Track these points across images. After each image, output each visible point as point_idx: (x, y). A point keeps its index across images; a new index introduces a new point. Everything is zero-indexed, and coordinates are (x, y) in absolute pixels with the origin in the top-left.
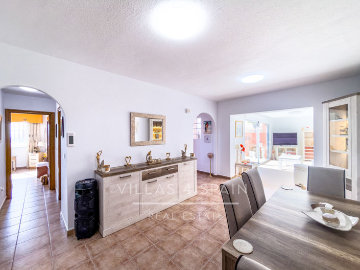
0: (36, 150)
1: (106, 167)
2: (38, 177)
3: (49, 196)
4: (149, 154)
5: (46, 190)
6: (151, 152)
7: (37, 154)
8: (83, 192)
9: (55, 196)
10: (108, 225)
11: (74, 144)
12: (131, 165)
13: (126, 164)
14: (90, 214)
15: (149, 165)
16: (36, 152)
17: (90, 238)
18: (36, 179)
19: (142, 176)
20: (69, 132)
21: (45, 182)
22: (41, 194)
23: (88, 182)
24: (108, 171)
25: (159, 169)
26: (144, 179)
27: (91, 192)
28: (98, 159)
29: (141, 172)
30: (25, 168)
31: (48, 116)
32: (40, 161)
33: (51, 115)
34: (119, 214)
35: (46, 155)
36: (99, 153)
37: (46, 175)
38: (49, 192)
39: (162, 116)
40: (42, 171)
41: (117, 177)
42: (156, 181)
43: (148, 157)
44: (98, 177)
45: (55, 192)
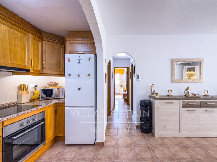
0: (122, 86)
1: (157, 94)
2: (123, 98)
3: (127, 107)
4: (187, 89)
5: (126, 104)
6: (188, 88)
7: (122, 88)
8: (144, 106)
9: (129, 108)
10: (158, 131)
11: (140, 80)
12: (172, 96)
13: (169, 95)
14: (148, 120)
15: (187, 97)
16: (122, 87)
17: (147, 134)
18: (122, 99)
19: (182, 105)
20: (137, 73)
21: (125, 101)
22: (124, 105)
23: (147, 101)
24: (158, 96)
25: (198, 102)
26: (183, 107)
27: (148, 107)
28: (151, 89)
29: (181, 101)
30: (118, 94)
31: (127, 69)
32: (123, 91)
33: (128, 68)
34: (165, 126)
35: (126, 88)
36: (152, 86)
37: (126, 97)
38: (127, 105)
39: (199, 59)
40: (124, 95)
41: (164, 101)
42: (195, 111)
43: (186, 91)
44: (152, 100)
45: (129, 106)
